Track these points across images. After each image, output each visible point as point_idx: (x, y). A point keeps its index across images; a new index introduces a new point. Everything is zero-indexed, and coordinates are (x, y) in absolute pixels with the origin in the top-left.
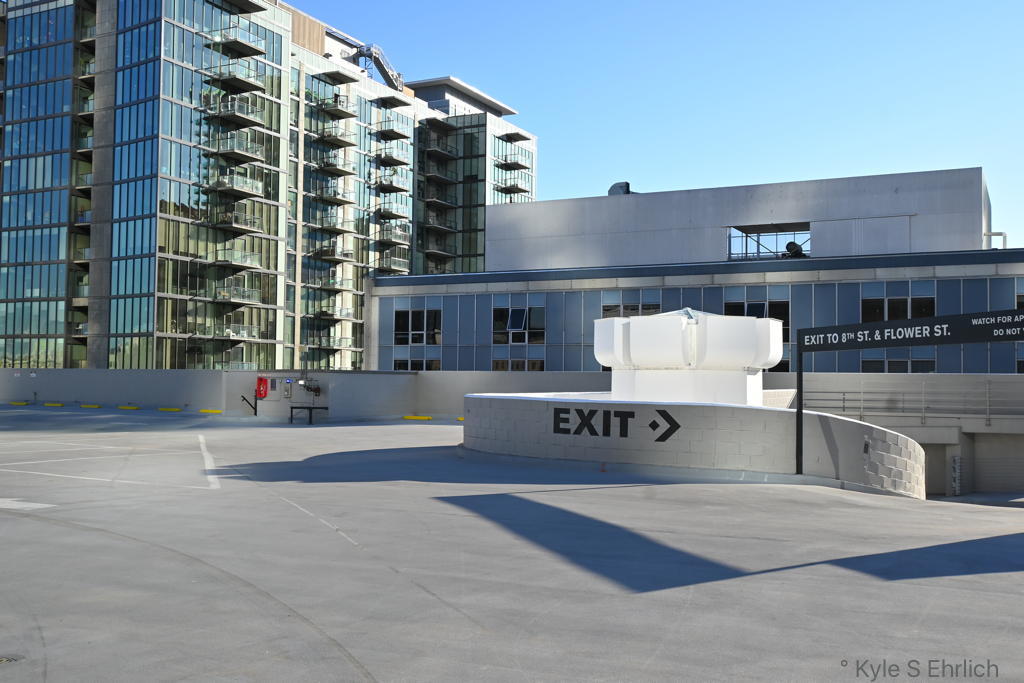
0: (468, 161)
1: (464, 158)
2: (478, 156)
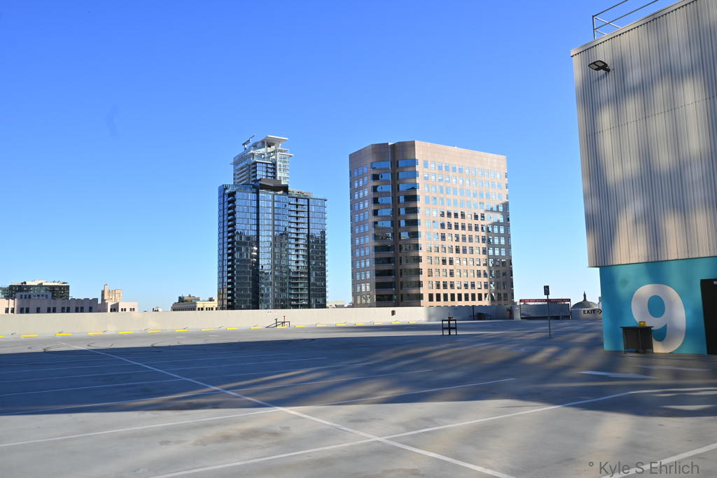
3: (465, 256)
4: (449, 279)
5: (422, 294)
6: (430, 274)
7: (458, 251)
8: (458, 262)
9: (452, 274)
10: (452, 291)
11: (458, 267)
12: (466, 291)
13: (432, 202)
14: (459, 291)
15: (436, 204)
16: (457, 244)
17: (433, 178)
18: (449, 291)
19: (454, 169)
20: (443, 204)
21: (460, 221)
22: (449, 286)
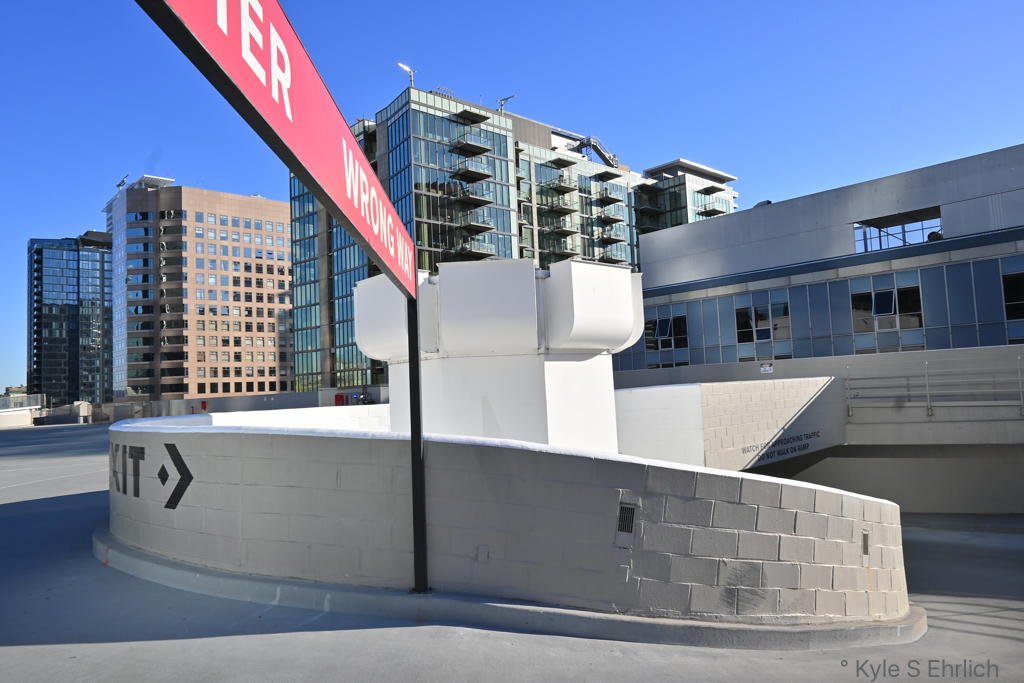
0: (674, 213)
1: (671, 211)
2: (681, 208)
3: (261, 334)
4: (233, 365)
5: (187, 385)
6: (202, 357)
7: (249, 328)
8: (250, 342)
9: (238, 357)
10: (238, 380)
11: (251, 349)
12: (261, 379)
13: (207, 264)
14: (250, 380)
15: (214, 268)
16: (249, 319)
17: (211, 235)
18: (232, 380)
19: (248, 225)
20: (226, 268)
21: (254, 290)
22: (232, 373)
